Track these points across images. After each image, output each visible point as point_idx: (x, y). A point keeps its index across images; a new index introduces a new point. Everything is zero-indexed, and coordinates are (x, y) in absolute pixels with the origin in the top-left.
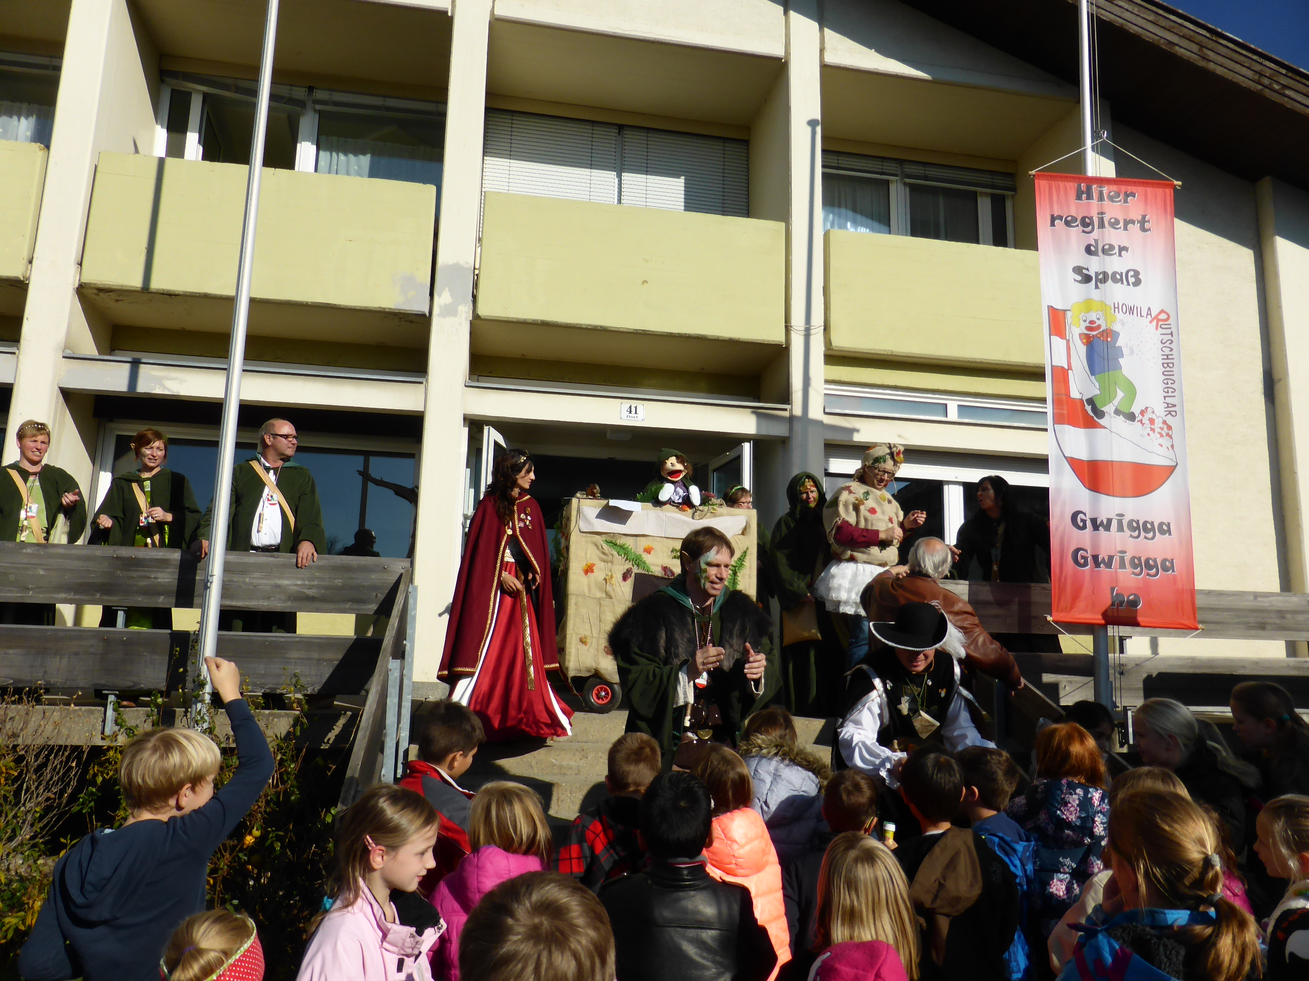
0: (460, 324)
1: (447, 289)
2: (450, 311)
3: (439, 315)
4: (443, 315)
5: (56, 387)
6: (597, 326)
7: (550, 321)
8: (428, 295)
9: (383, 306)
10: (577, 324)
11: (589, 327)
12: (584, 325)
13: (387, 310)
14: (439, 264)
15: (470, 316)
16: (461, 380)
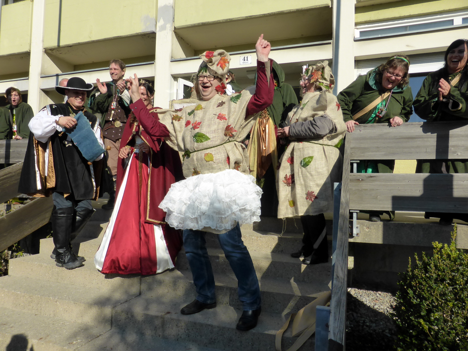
0: (168, 33)
1: (162, 18)
2: (163, 28)
3: (158, 31)
4: (160, 31)
5: (39, 89)
6: (227, 20)
7: (206, 22)
8: (154, 23)
9: (137, 32)
10: (218, 21)
11: (224, 21)
12: (221, 20)
13: (139, 34)
14: (159, 7)
15: (172, 28)
16: (168, 59)
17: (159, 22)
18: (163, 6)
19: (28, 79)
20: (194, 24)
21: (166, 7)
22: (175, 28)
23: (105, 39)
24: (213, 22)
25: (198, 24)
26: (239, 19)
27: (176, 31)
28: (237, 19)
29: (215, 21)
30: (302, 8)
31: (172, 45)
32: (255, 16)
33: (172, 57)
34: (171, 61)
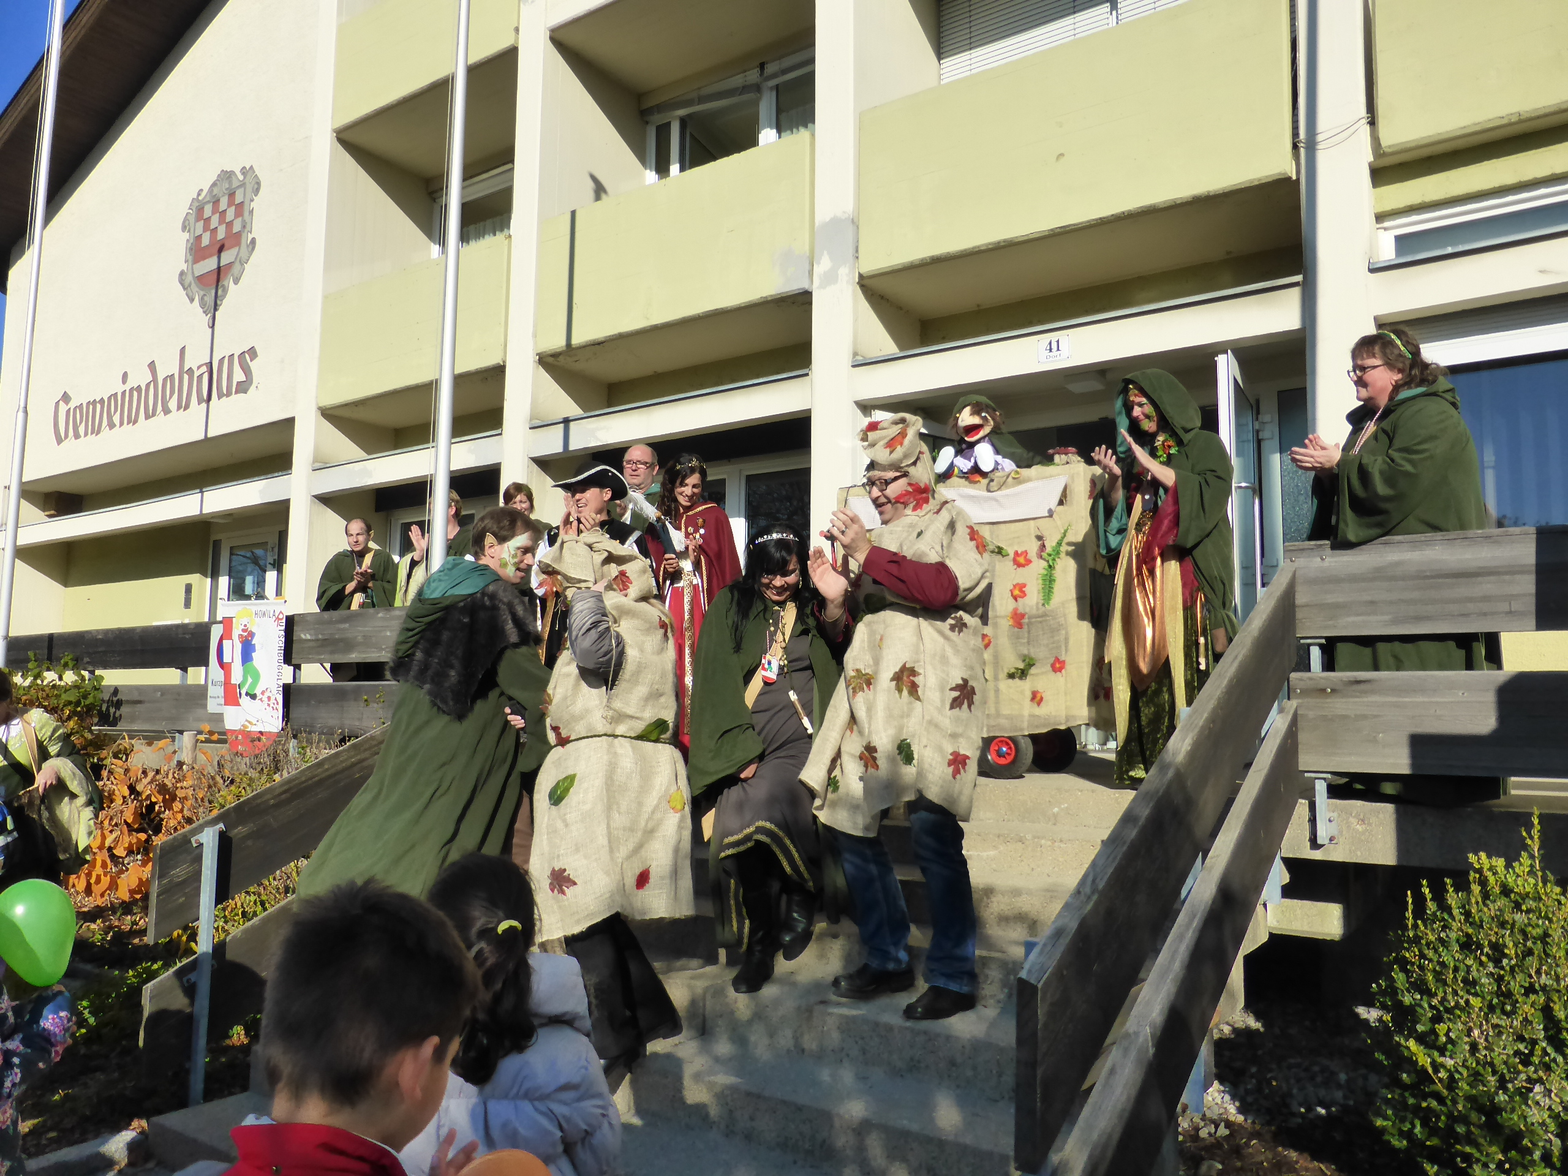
0: (842, 292)
1: (825, 252)
2: (830, 278)
3: (818, 287)
4: (822, 286)
5: (527, 458)
6: (999, 242)
7: (941, 255)
8: (807, 267)
9: (764, 295)
10: (973, 248)
11: (990, 247)
12: (983, 245)
13: (769, 299)
14: (817, 224)
15: (854, 278)
16: (847, 360)
17: (819, 263)
18: (827, 220)
19: (501, 434)
20: (912, 262)
21: (835, 222)
22: (861, 276)
23: (684, 318)
24: (962, 251)
25: (922, 260)
26: (1031, 237)
27: (865, 282)
28: (1026, 238)
29: (965, 250)
30: (1209, 192)
31: (856, 320)
32: (1074, 225)
33: (855, 354)
34: (853, 366)
